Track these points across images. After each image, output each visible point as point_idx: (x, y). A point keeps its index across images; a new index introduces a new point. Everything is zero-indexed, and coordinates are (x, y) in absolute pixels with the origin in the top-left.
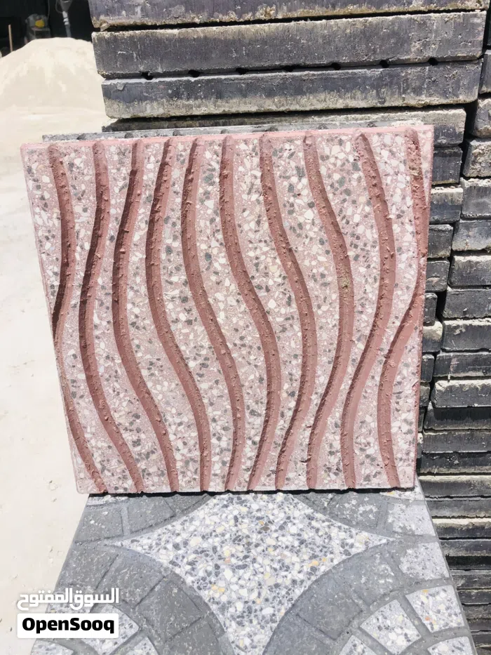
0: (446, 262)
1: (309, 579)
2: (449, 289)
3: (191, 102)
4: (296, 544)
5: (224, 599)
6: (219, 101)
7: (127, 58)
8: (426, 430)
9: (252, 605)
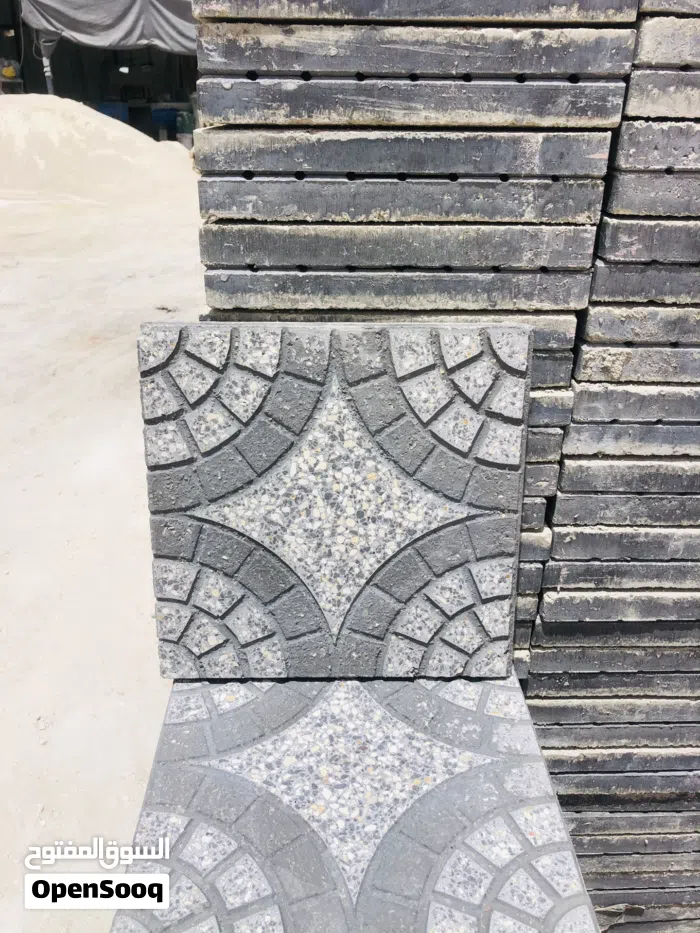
0: (557, 466)
1: (412, 798)
2: (559, 494)
3: (297, 296)
4: (397, 763)
5: (324, 817)
6: (327, 297)
7: (235, 251)
8: (534, 647)
9: (355, 823)
